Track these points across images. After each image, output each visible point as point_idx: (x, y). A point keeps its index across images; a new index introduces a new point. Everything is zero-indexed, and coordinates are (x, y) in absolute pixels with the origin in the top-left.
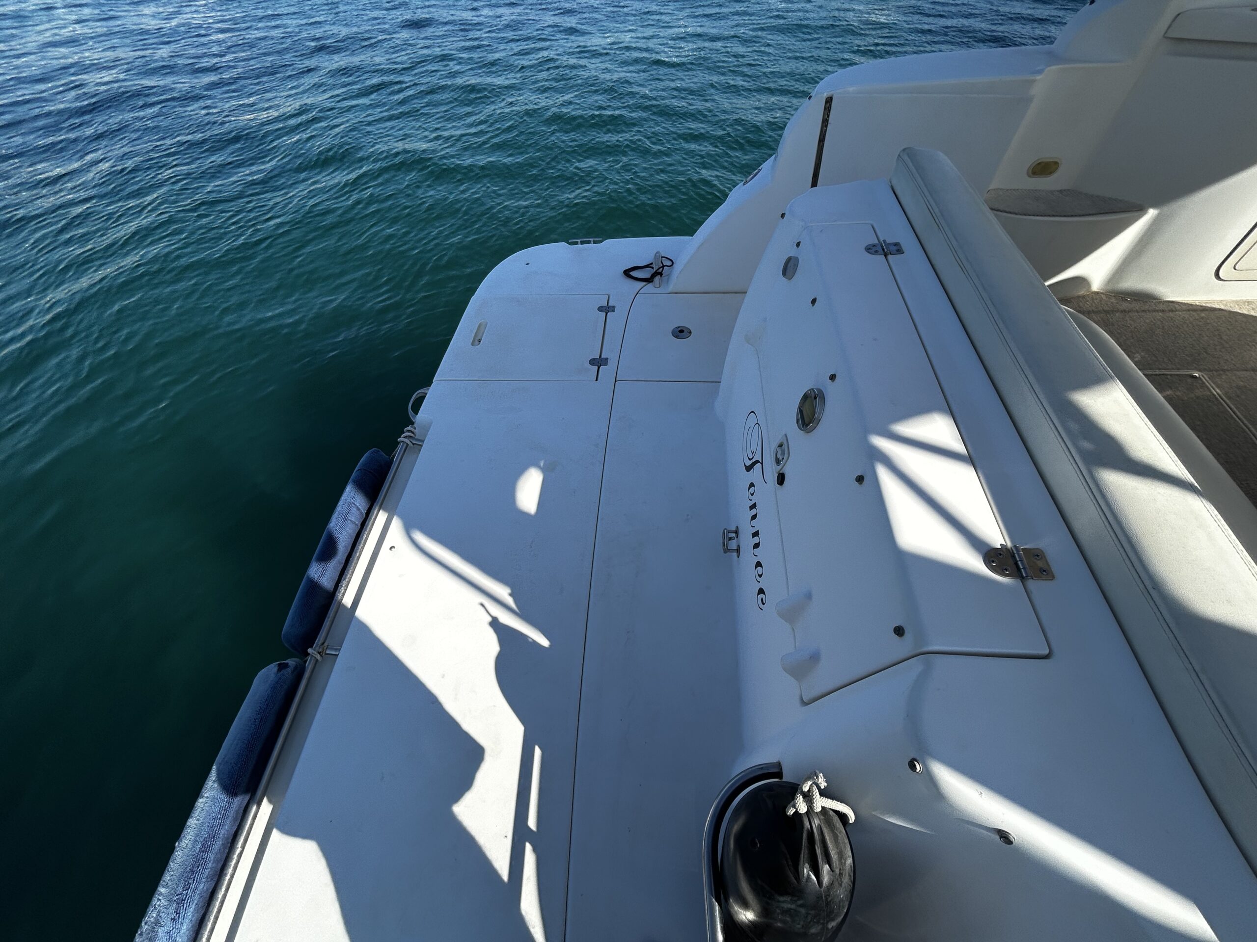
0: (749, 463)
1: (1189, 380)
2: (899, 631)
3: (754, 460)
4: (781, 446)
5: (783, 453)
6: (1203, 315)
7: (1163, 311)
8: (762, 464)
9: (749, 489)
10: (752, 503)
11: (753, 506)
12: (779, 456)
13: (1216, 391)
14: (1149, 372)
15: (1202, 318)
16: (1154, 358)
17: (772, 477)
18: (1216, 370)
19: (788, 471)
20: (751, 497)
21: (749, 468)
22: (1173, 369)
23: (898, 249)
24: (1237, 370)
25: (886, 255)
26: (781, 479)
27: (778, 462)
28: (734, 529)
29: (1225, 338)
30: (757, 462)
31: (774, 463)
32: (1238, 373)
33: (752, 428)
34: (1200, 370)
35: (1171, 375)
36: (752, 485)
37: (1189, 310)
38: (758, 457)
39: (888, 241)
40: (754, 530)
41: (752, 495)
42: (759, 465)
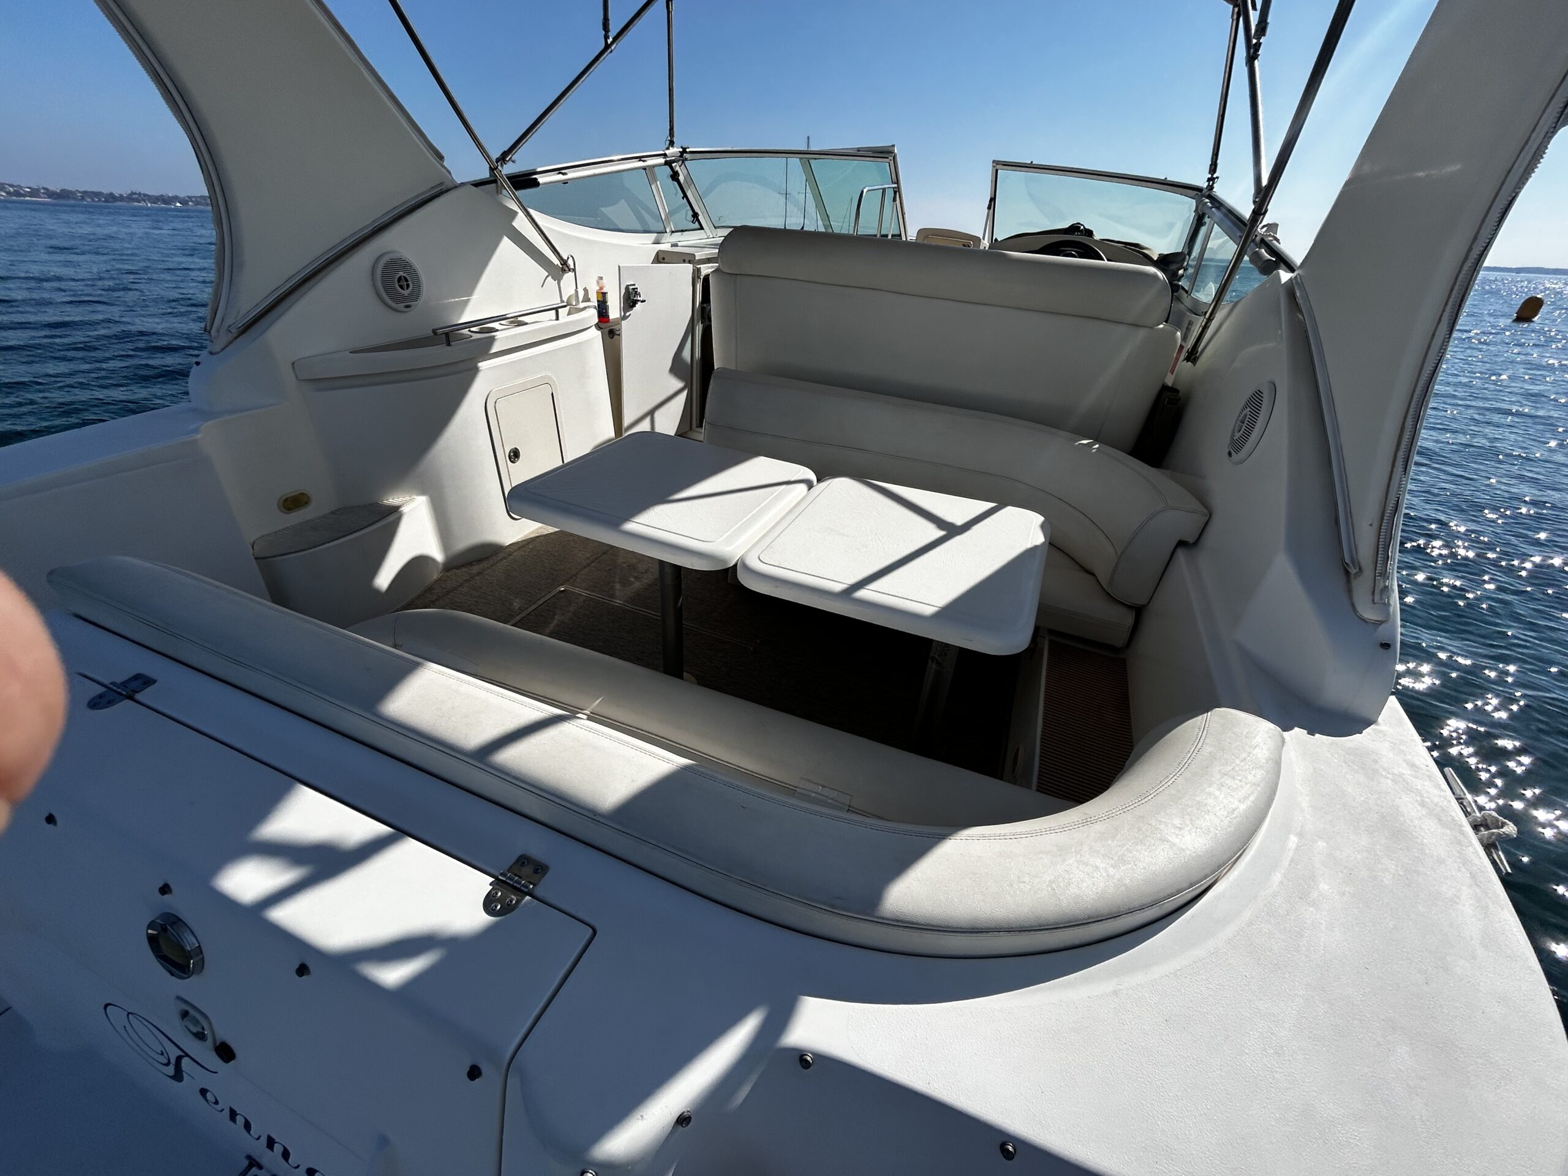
0: (171, 1070)
1: (562, 595)
2: (474, 1073)
3: (173, 1061)
4: (185, 1015)
5: (196, 1022)
6: (531, 547)
7: (505, 558)
8: (187, 1055)
9: (207, 1101)
10: (227, 1112)
11: (233, 1114)
12: (195, 1030)
13: (585, 593)
14: (513, 622)
15: (532, 549)
16: (529, 595)
17: (213, 1060)
18: (571, 578)
19: (224, 1033)
20: (219, 1107)
21: (178, 1076)
22: (546, 594)
23: (144, 681)
24: (581, 570)
25: (131, 698)
26: (225, 1052)
27: (200, 1036)
28: (246, 1163)
29: (556, 554)
30: (179, 1059)
31: (201, 1043)
32: (583, 572)
33: (128, 1028)
34: (562, 585)
35: (549, 599)
36: (203, 1092)
37: (519, 548)
38: (174, 1053)
39: (119, 680)
40: (264, 1141)
41: (216, 1102)
42: (185, 1062)
